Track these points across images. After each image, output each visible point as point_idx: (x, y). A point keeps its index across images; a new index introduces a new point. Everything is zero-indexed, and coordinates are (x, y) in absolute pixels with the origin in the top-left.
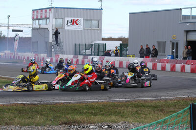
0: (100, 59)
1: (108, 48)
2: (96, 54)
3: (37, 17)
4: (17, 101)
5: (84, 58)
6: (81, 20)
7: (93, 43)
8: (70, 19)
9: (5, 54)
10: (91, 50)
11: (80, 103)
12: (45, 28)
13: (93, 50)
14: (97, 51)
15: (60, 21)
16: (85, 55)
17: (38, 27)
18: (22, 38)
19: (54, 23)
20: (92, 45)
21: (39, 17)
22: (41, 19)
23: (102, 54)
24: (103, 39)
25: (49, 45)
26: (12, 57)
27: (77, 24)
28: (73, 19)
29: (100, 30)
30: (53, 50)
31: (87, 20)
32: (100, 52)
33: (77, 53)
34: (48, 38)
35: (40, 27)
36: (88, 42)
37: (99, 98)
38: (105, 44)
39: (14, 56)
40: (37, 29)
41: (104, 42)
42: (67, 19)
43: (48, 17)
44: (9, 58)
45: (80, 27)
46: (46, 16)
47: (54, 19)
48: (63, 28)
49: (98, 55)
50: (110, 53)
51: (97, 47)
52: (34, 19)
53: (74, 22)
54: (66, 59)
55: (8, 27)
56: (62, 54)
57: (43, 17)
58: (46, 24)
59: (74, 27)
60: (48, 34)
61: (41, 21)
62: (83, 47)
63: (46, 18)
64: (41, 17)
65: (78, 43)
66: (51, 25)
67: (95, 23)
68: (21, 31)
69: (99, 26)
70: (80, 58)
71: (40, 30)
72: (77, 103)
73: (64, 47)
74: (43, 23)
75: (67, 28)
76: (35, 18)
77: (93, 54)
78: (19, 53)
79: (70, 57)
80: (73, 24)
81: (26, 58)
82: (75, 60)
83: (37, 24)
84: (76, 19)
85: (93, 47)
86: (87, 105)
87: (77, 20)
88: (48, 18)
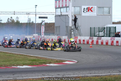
0: (111, 39)
1: (117, 31)
2: (108, 35)
3: (59, 6)
4: (44, 75)
5: (98, 39)
6: (95, 8)
7: (106, 27)
8: (86, 7)
9: (34, 37)
10: (104, 32)
11: (96, 76)
12: (66, 15)
13: (105, 32)
14: (108, 33)
15: (78, 9)
16: (99, 36)
17: (60, 14)
18: (47, 23)
19: (73, 11)
20: (104, 28)
21: (61, 6)
22: (63, 7)
23: (113, 35)
24: (114, 23)
25: (70, 29)
26: (39, 40)
27: (92, 11)
28: (88, 7)
29: (111, 15)
30: (72, 33)
31: (100, 8)
32: (111, 34)
33: (92, 35)
34: (69, 23)
35: (61, 14)
36: (101, 26)
37: (111, 72)
38: (115, 27)
39: (41, 39)
40: (60, 16)
41: (114, 25)
42: (83, 7)
43: (68, 5)
44: (37, 40)
45: (94, 14)
46: (66, 5)
47: (73, 7)
48: (80, 14)
49: (109, 36)
50: (120, 34)
51: (108, 29)
52: (56, 8)
53: (89, 9)
54: (84, 41)
55: (36, 15)
56: (80, 36)
57: (64, 6)
58: (67, 12)
59: (89, 14)
60: (68, 19)
61: (62, 9)
62: (97, 30)
63: (66, 7)
64: (62, 5)
65: (93, 26)
66: (70, 12)
67: (106, 9)
68: (46, 18)
69: (110, 13)
70: (95, 39)
71: (61, 17)
72: (93, 76)
73: (81, 30)
74: (64, 11)
75: (83, 14)
76: (58, 7)
77: (106, 35)
78: (45, 36)
79: (87, 38)
80: (88, 11)
81: (51, 40)
82: (90, 41)
83: (59, 12)
84: (90, 7)
85: (105, 30)
86: (102, 78)
87: (92, 7)
88: (68, 7)
